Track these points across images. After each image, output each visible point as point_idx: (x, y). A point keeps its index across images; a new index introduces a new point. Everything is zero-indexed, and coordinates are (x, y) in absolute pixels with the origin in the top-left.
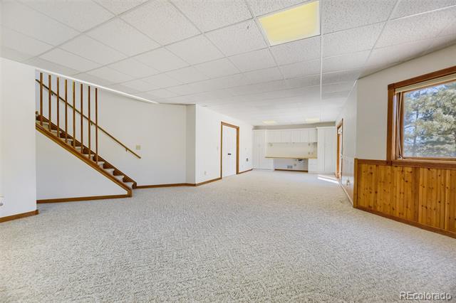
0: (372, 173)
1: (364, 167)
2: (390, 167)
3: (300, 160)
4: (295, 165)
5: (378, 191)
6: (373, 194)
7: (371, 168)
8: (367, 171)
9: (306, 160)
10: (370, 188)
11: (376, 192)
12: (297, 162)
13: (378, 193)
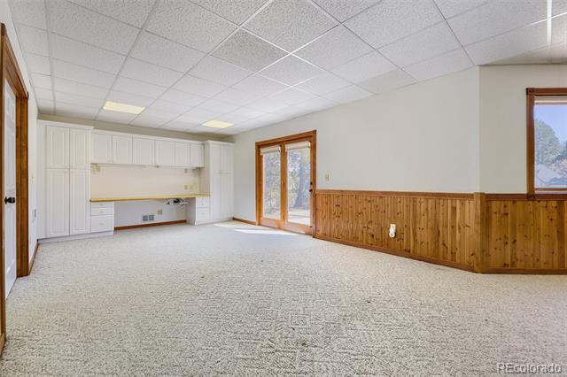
0: (507, 214)
1: (495, 205)
2: (531, 203)
3: (177, 201)
4: (160, 212)
5: (518, 239)
6: (509, 246)
7: (505, 206)
8: (500, 211)
9: (191, 201)
10: (505, 237)
11: (515, 241)
12: (163, 206)
13: (518, 243)
